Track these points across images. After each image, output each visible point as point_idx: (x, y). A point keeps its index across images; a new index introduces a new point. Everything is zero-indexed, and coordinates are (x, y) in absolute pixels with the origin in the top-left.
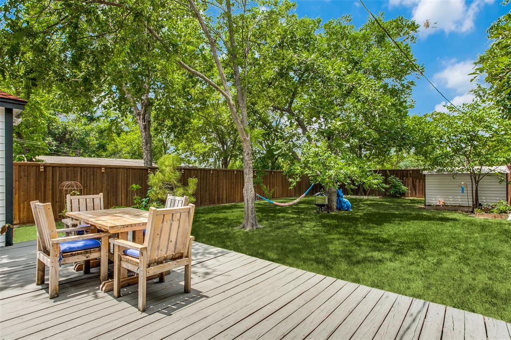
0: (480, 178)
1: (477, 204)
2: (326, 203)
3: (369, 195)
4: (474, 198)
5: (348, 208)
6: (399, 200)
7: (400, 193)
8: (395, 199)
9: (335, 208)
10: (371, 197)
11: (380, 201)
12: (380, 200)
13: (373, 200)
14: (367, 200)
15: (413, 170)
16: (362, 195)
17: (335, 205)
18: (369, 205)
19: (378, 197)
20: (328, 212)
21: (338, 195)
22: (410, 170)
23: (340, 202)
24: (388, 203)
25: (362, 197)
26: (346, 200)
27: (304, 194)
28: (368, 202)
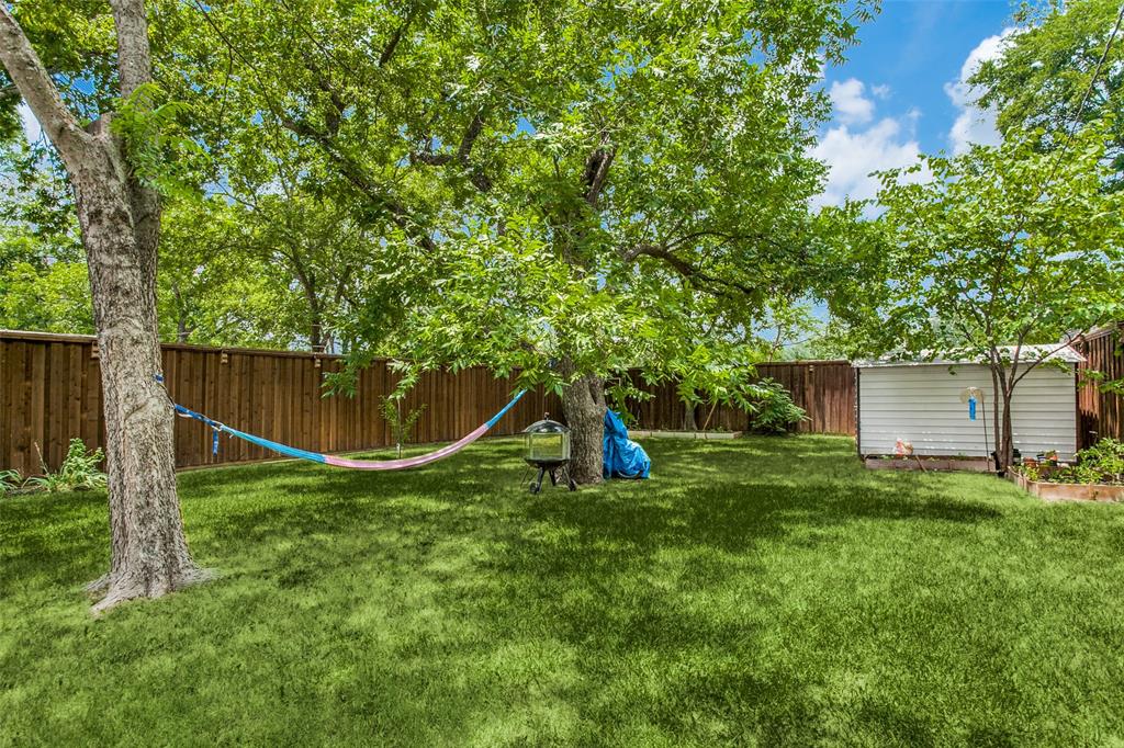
0: (1016, 377)
1: (1008, 450)
2: (566, 454)
3: (708, 429)
4: (1001, 433)
5: (642, 472)
6: (786, 443)
7: (786, 425)
8: (775, 441)
9: (600, 472)
10: (712, 436)
11: (738, 446)
12: (737, 442)
13: (719, 444)
14: (705, 442)
15: (816, 365)
16: (692, 430)
17: (597, 461)
18: (708, 459)
19: (732, 435)
20: (573, 488)
21: (610, 430)
22: (810, 364)
23: (614, 451)
24: (759, 452)
25: (690, 435)
26: (636, 445)
27: (484, 428)
28: (706, 450)
